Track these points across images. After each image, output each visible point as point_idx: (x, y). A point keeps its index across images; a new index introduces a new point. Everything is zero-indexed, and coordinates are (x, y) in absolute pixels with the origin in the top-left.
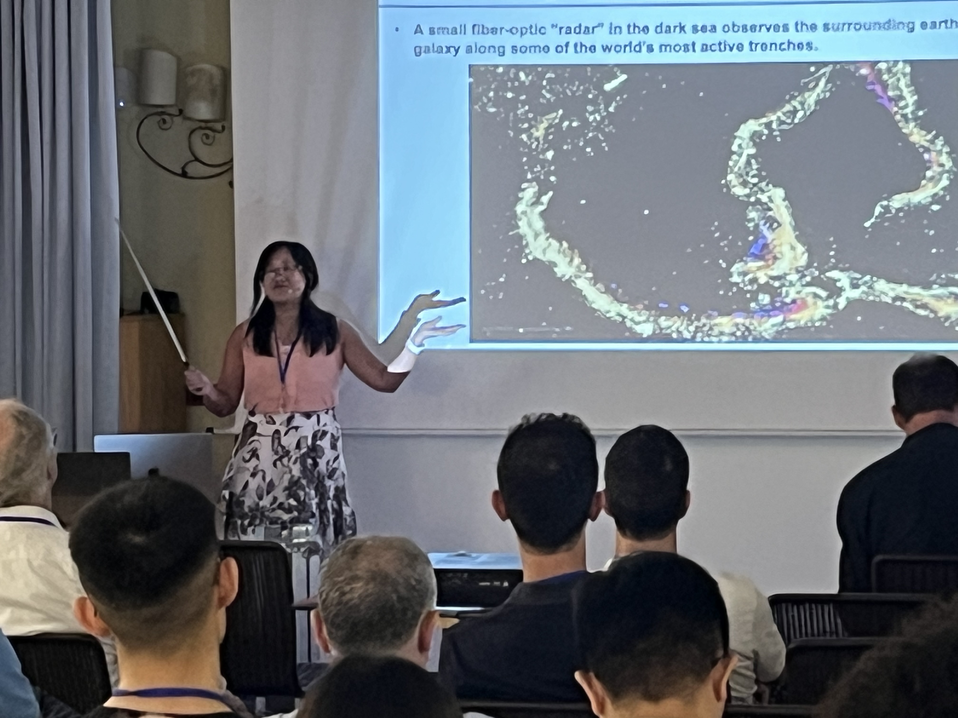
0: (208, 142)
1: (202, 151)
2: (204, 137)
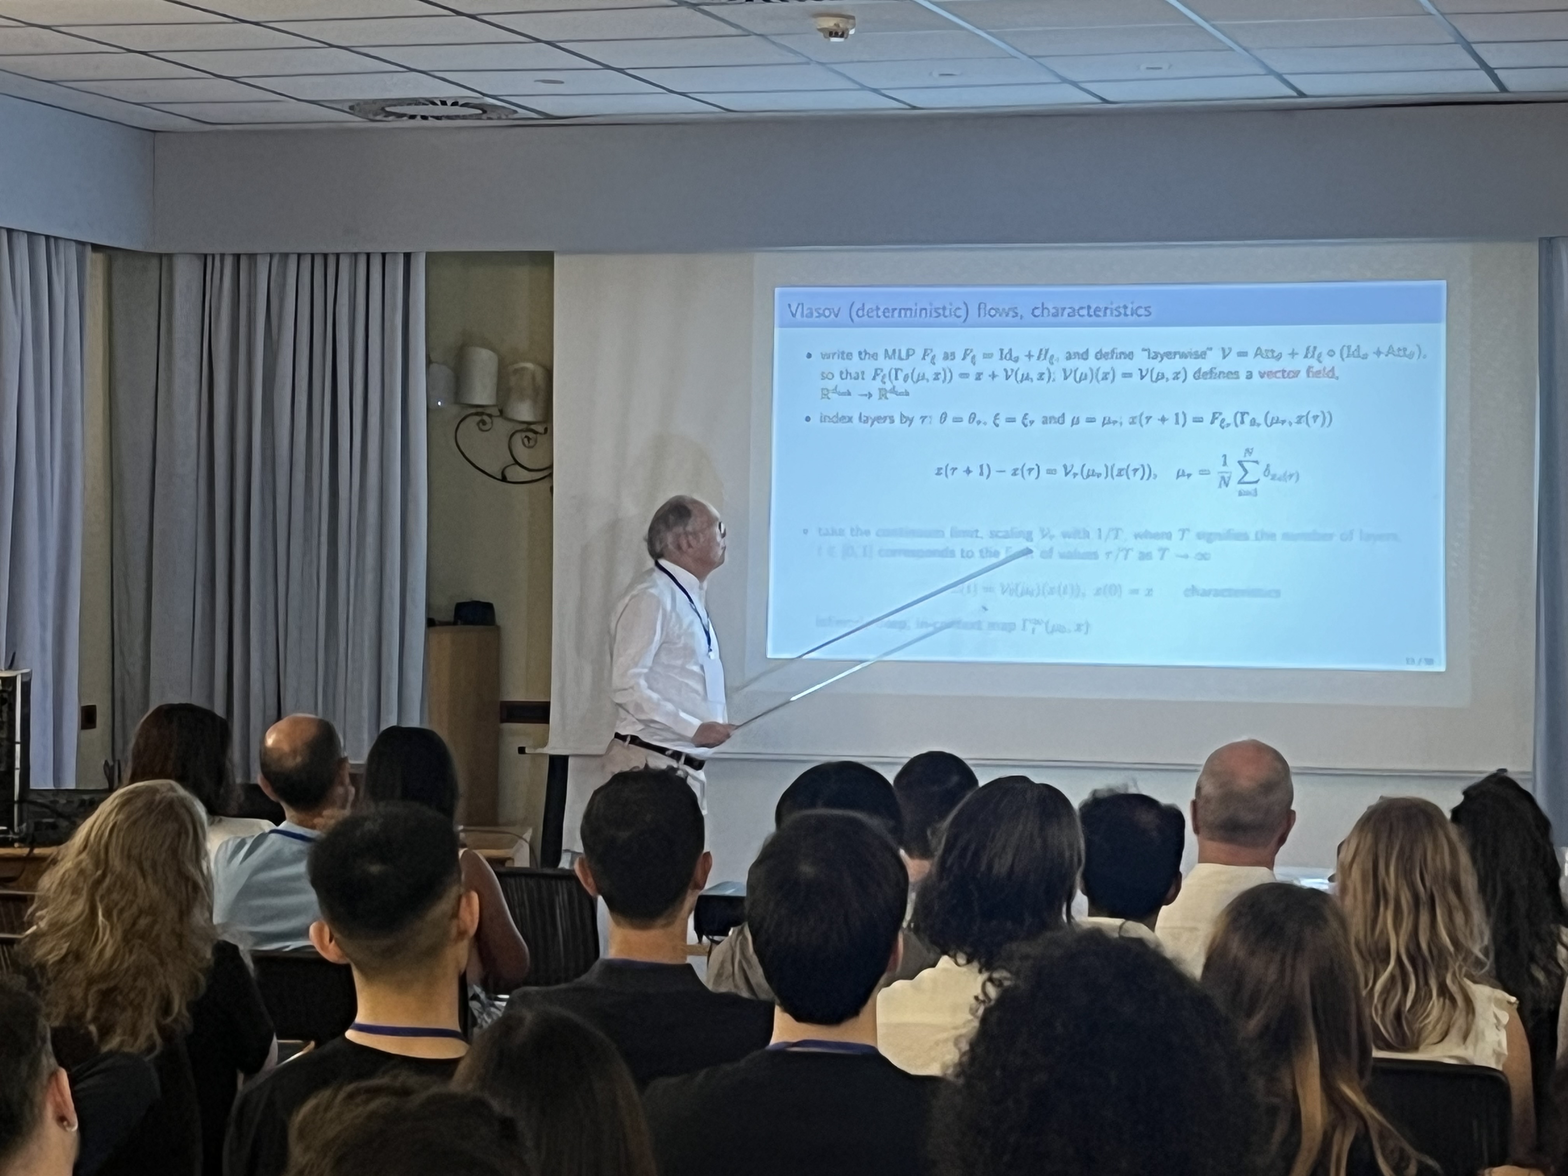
0: (529, 443)
1: (522, 453)
2: (526, 440)
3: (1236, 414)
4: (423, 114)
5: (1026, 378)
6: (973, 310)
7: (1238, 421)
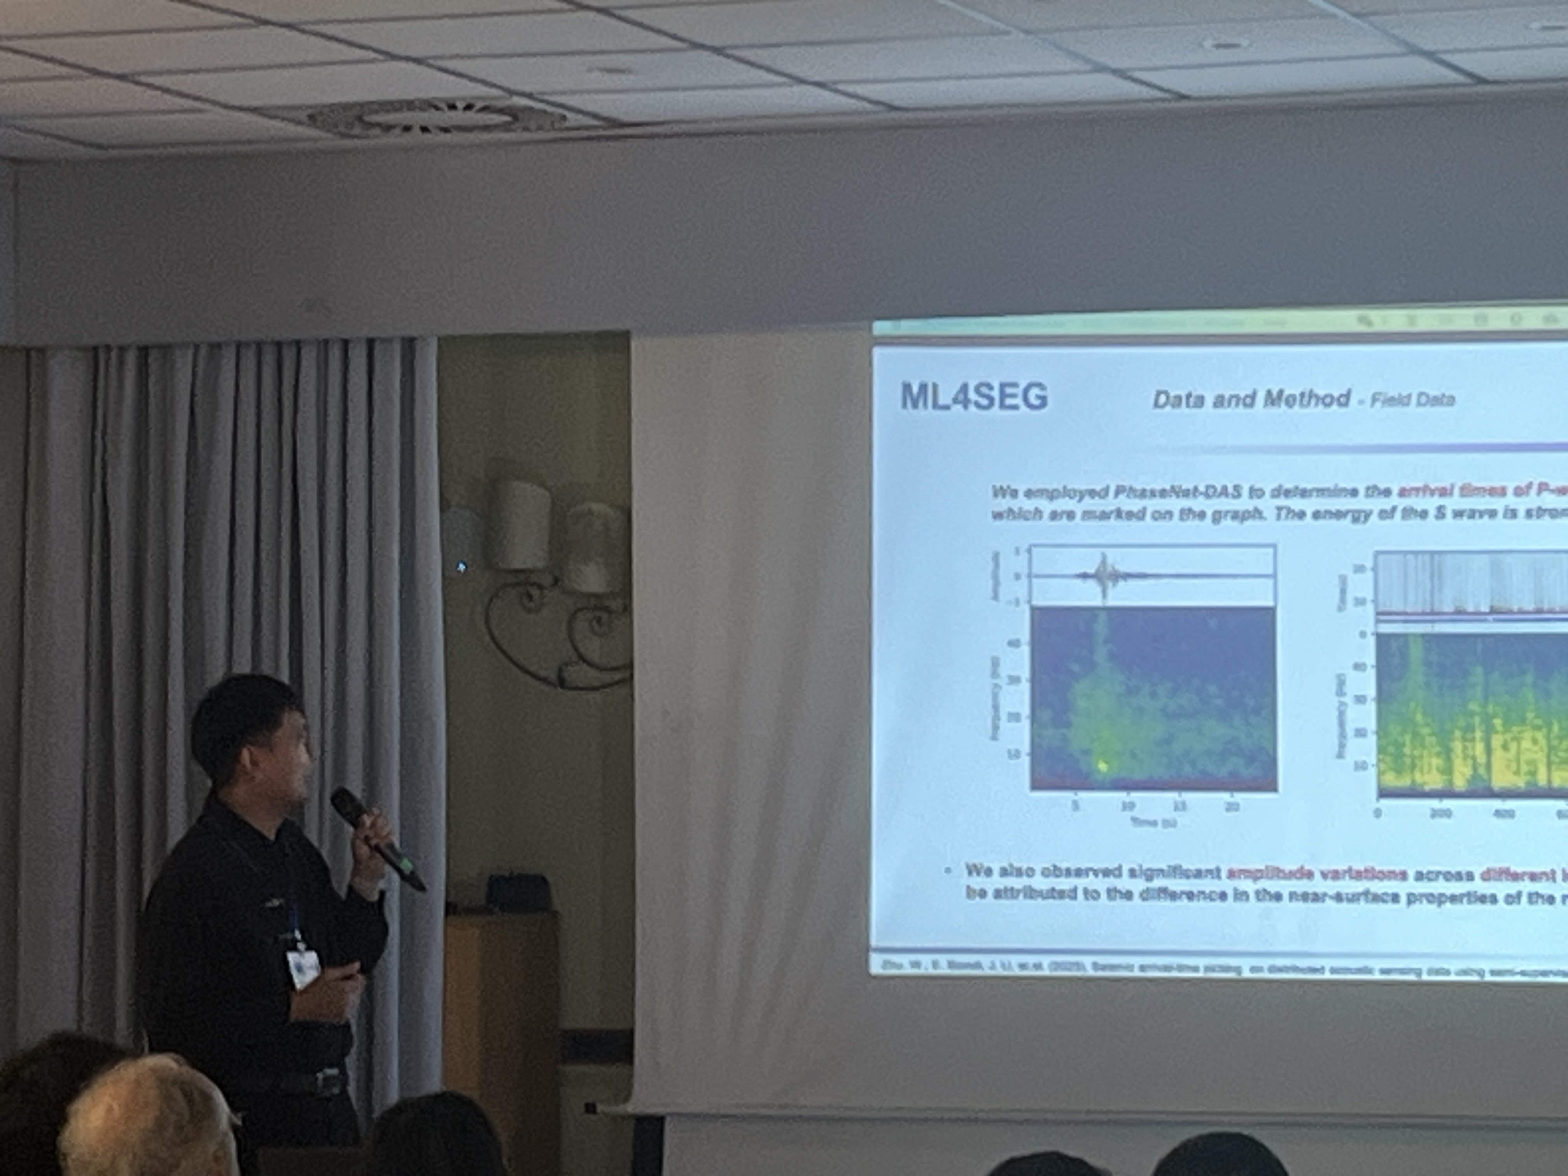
0: (599, 627)
2: (594, 623)
4: (424, 124)
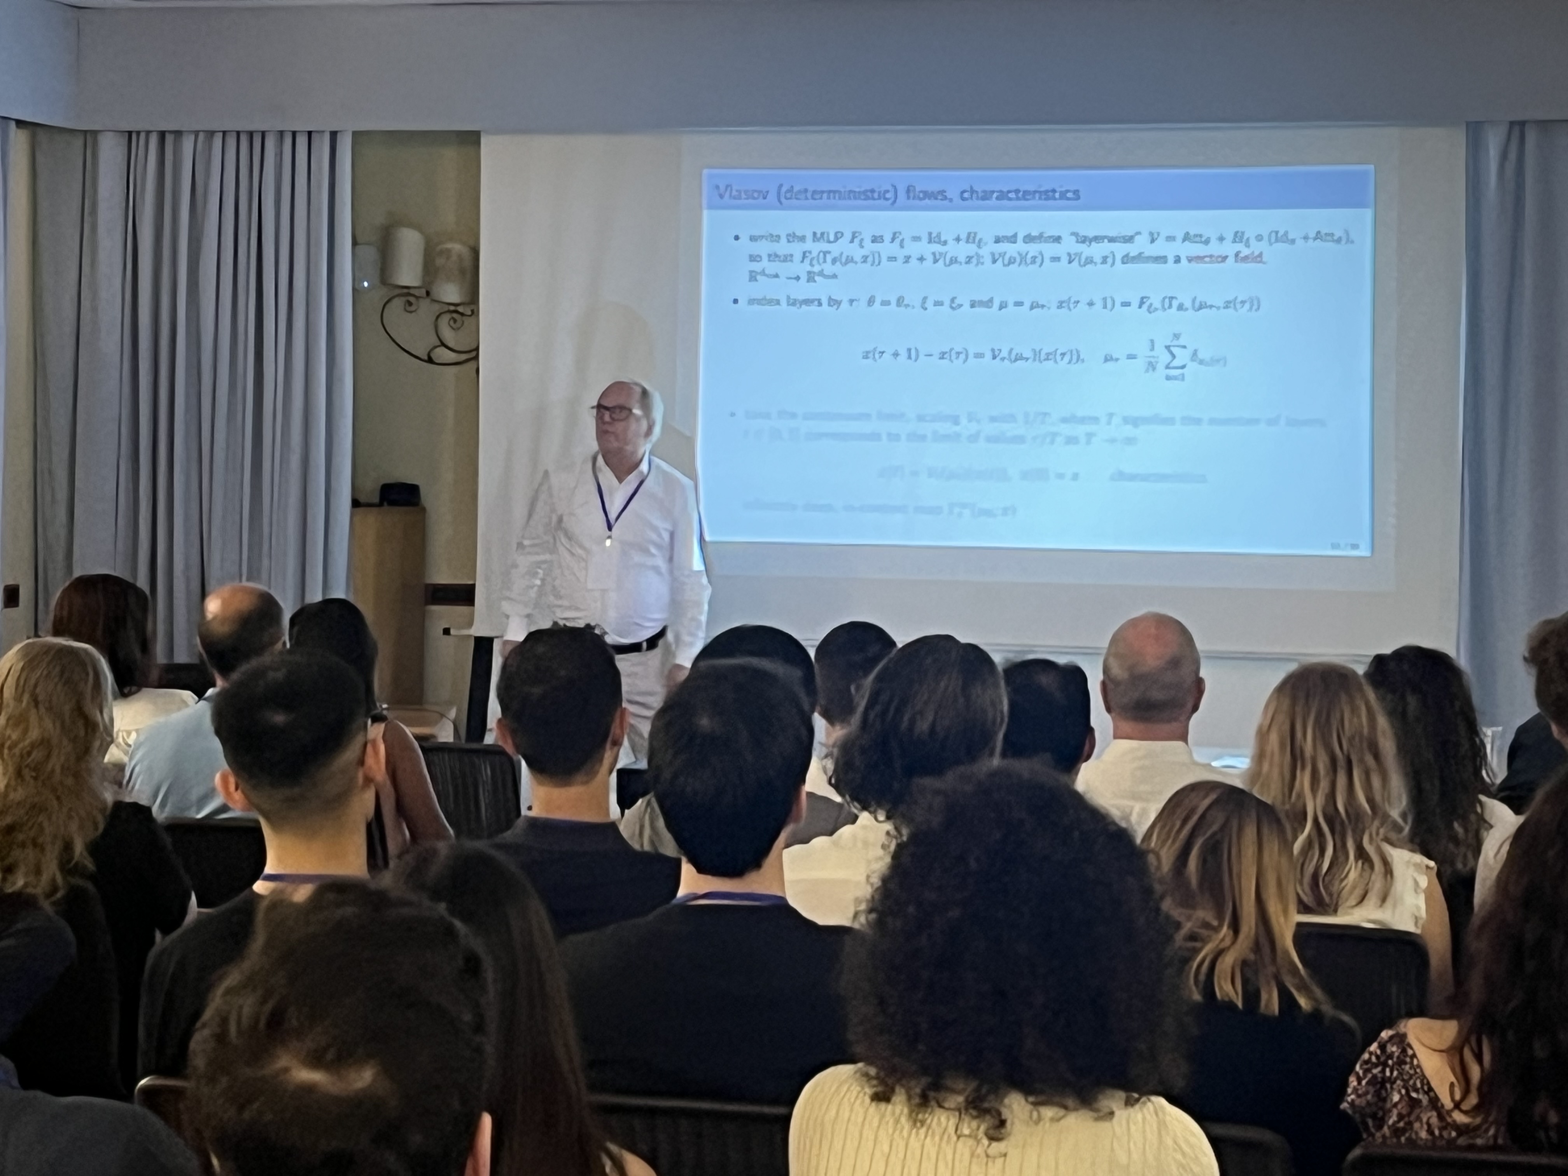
1: (448, 335)
2: (452, 323)
3: (1164, 298)
5: (954, 261)
6: (902, 194)
7: (1167, 306)
